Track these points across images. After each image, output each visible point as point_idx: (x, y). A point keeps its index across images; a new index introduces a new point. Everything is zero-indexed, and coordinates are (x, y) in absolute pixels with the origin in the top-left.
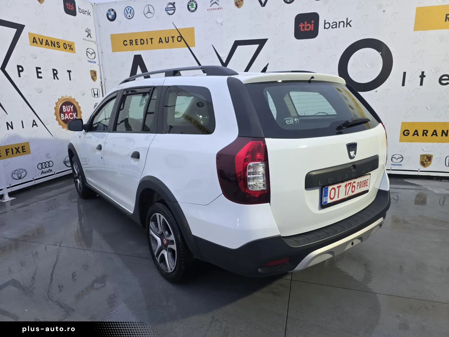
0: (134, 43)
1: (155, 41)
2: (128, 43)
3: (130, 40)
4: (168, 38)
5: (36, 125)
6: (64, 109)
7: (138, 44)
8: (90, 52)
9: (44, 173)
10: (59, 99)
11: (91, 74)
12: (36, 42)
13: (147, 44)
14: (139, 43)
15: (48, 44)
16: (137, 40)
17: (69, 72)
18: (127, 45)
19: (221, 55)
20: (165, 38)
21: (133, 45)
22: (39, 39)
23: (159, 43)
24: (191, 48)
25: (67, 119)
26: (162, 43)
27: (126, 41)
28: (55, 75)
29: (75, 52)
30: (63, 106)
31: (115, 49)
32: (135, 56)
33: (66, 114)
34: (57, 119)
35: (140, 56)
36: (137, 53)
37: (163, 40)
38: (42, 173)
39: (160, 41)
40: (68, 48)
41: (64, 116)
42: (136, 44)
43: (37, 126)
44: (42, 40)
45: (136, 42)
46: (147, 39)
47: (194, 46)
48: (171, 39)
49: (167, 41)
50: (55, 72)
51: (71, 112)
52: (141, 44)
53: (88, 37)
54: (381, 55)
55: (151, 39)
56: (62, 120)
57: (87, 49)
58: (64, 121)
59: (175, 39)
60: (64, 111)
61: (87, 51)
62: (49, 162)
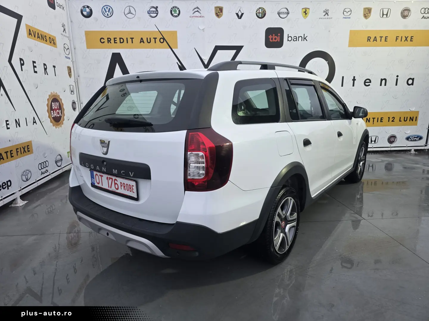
0: (112, 41)
1: (137, 40)
2: (106, 40)
3: (108, 38)
4: (150, 38)
5: (35, 122)
6: (53, 105)
7: (117, 43)
8: (66, 47)
9: (43, 174)
10: (49, 95)
11: (68, 69)
12: (31, 34)
13: (127, 43)
14: (118, 41)
15: (39, 37)
16: (116, 38)
17: (54, 67)
18: (104, 42)
19: (203, 57)
20: (147, 38)
21: (111, 43)
22: (33, 31)
23: (140, 43)
24: (173, 49)
25: (55, 116)
26: (144, 43)
27: (104, 39)
28: (45, 69)
29: (56, 47)
30: (53, 103)
31: (90, 45)
32: (114, 54)
33: (55, 111)
34: (49, 117)
35: (119, 54)
36: (116, 51)
37: (145, 40)
38: (41, 174)
39: (142, 41)
40: (52, 42)
41: (54, 114)
42: (115, 43)
43: (36, 124)
44: (35, 32)
45: (115, 41)
46: (127, 38)
47: (177, 48)
48: (153, 40)
49: (149, 41)
50: (45, 67)
51: (57, 109)
52: (121, 43)
53: (64, 32)
54: (328, 63)
55: (132, 39)
56: (53, 117)
57: (64, 44)
58: (53, 118)
59: (157, 40)
60: (53, 108)
61: (64, 47)
62: (45, 162)
